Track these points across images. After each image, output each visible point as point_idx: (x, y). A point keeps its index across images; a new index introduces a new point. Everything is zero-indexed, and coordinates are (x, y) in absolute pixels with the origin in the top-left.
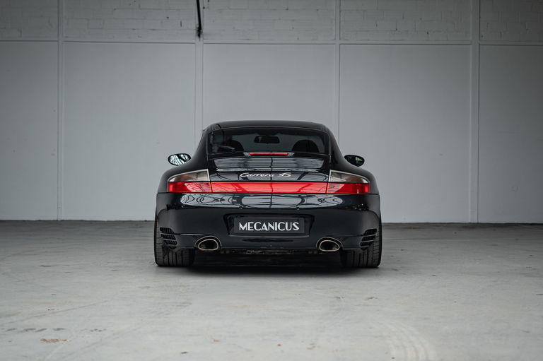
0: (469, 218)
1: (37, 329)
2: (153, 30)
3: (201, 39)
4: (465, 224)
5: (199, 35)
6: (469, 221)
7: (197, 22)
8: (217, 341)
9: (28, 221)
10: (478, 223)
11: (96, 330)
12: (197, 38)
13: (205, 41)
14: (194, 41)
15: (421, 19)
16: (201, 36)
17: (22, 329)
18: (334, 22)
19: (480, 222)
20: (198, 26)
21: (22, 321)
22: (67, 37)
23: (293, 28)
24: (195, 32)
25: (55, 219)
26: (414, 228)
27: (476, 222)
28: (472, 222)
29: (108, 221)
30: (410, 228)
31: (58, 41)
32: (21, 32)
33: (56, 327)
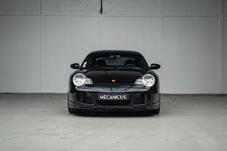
0: (219, 92)
1: (56, 134)
2: (81, 10)
3: (102, 14)
4: (217, 94)
5: (101, 13)
6: (219, 93)
7: (101, 7)
8: (129, 138)
9: (28, 93)
10: (223, 94)
11: (79, 134)
12: (100, 14)
13: (104, 15)
14: (99, 15)
15: (197, 5)
16: (102, 13)
17: (50, 134)
18: (160, 7)
19: (223, 93)
20: (101, 9)
21: (48, 131)
22: (44, 14)
23: (142, 10)
24: (99, 11)
25: (39, 92)
26: (195, 96)
27: (222, 93)
28: (220, 93)
29: (62, 93)
30: (193, 96)
31: (40, 16)
32: (24, 12)
33: (63, 133)
